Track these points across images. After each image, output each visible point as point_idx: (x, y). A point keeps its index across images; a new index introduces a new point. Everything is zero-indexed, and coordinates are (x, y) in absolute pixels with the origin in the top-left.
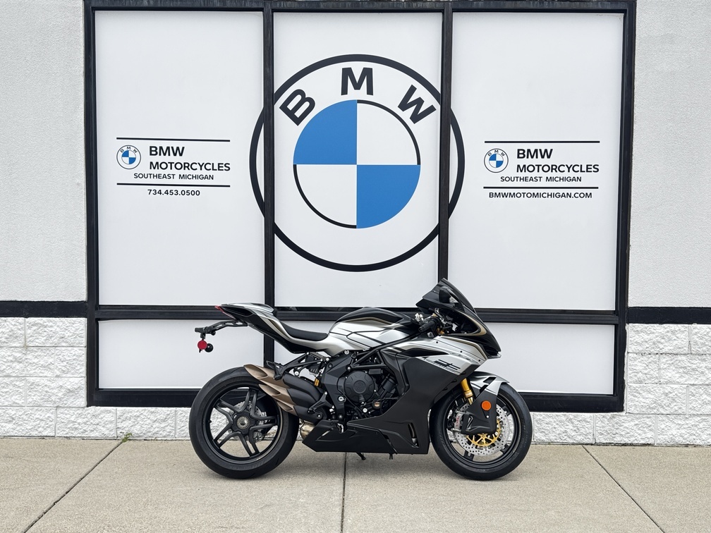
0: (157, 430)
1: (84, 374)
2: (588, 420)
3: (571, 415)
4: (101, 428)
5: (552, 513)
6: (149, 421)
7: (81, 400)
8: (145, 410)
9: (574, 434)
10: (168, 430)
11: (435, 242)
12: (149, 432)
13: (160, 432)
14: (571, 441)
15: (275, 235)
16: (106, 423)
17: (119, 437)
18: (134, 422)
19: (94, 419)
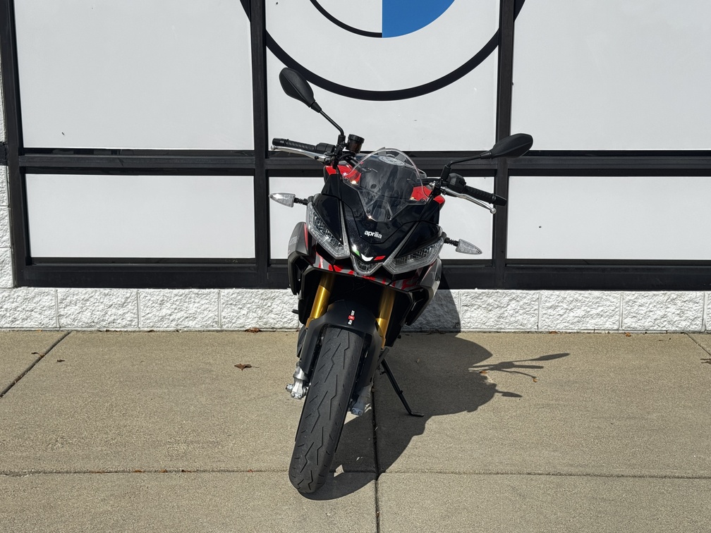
0: (113, 318)
1: (10, 244)
2: (698, 300)
3: (673, 294)
4: (37, 315)
5: (654, 416)
6: (101, 307)
7: (7, 277)
8: (96, 291)
9: (676, 319)
10: (129, 319)
11: (494, 56)
12: (103, 320)
13: (118, 321)
14: (674, 329)
15: (267, 48)
16: (44, 309)
17: (63, 327)
18: (82, 308)
19: (26, 304)
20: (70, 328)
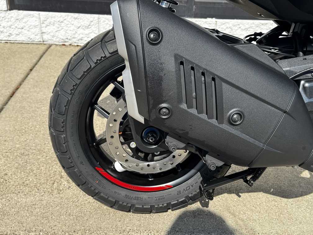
0: (81, 36)
4: (26, 32)
6: (73, 28)
7: (1, 2)
8: (68, 15)
12: (74, 38)
16: (31, 27)
17: (46, 41)
18: (58, 28)
19: (18, 23)
20: (51, 42)
